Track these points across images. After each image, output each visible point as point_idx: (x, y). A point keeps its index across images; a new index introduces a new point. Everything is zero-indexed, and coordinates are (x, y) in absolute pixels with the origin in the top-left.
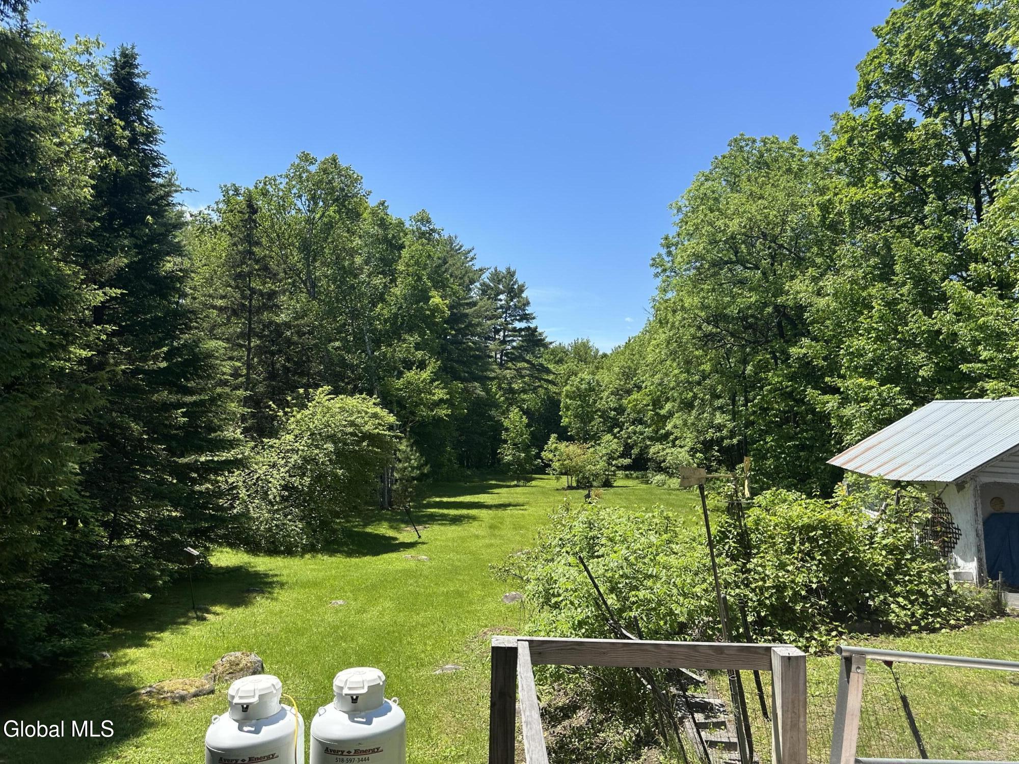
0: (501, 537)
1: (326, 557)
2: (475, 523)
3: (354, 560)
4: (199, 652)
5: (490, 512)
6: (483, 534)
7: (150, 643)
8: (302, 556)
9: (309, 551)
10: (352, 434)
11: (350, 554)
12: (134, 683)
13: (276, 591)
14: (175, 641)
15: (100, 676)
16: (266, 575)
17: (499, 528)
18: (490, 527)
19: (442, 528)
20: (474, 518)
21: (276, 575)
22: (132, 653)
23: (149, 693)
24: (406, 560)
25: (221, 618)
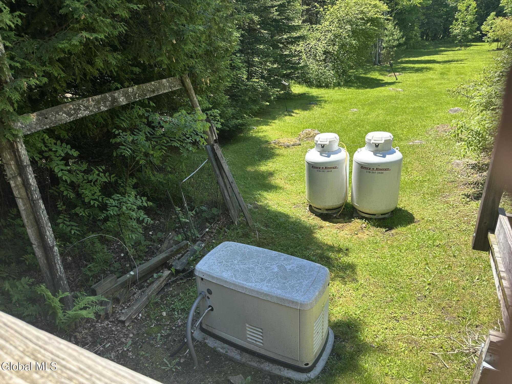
0: (448, 79)
1: (346, 89)
2: (431, 72)
3: (361, 91)
4: (291, 129)
5: (441, 65)
6: (436, 77)
7: (271, 124)
8: (334, 88)
9: (337, 86)
10: (361, 19)
11: (358, 88)
12: (267, 139)
13: (323, 104)
14: (280, 124)
15: (254, 136)
16: (318, 97)
17: (447, 74)
18: (441, 74)
19: (410, 74)
20: (430, 69)
21: (322, 97)
22: (264, 128)
23: (275, 143)
24: (390, 91)
25: (299, 115)
